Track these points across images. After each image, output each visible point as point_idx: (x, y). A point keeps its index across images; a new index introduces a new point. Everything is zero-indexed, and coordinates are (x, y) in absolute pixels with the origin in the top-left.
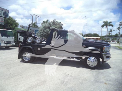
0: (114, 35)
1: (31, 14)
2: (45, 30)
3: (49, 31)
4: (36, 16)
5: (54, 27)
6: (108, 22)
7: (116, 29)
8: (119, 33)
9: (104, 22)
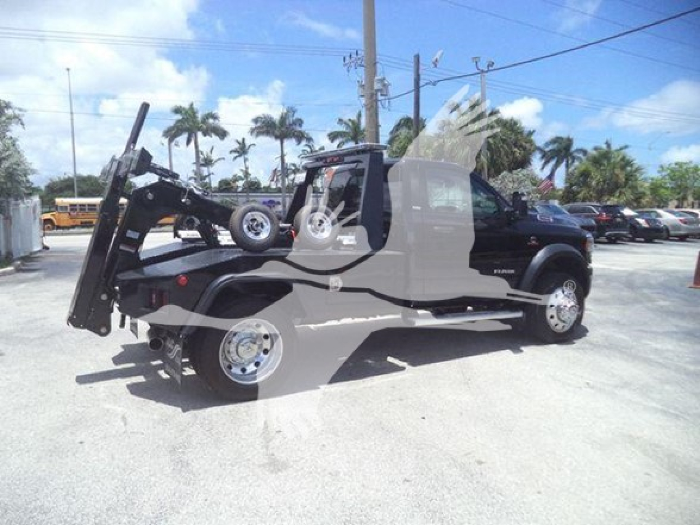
6: (200, 116)
7: (231, 152)
8: (247, 174)
9: (177, 111)
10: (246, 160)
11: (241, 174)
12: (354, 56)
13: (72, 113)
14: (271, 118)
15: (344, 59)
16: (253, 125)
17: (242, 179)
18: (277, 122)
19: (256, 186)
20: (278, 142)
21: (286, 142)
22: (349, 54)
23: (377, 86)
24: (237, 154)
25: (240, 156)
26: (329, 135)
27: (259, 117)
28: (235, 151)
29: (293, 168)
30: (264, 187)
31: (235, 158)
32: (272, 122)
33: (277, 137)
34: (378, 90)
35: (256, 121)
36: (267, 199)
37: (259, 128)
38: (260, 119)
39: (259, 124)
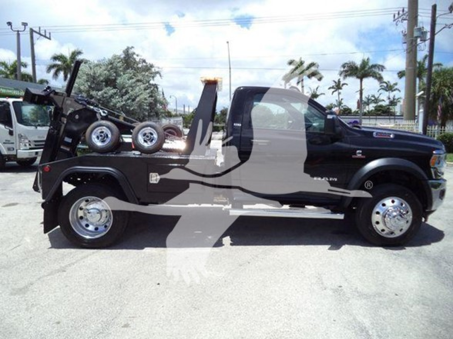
1: (9, 24)
2: (93, 93)
3: (112, 96)
4: (32, 31)
5: (131, 78)
6: (305, 65)
7: (330, 88)
8: (340, 103)
9: (291, 62)
10: (339, 93)
11: (335, 103)
12: (401, 13)
13: (230, 68)
14: (354, 64)
15: (394, 16)
16: (342, 69)
17: (336, 106)
18: (359, 66)
19: (349, 111)
20: (359, 80)
22: (397, 12)
23: (416, 34)
24: (333, 90)
25: (336, 91)
26: (398, 74)
27: (346, 64)
28: (333, 87)
29: (373, 99)
30: (354, 112)
31: (333, 92)
32: (355, 67)
33: (358, 77)
34: (417, 37)
35: (344, 66)
36: (353, 120)
37: (346, 71)
38: (346, 65)
39: (346, 69)
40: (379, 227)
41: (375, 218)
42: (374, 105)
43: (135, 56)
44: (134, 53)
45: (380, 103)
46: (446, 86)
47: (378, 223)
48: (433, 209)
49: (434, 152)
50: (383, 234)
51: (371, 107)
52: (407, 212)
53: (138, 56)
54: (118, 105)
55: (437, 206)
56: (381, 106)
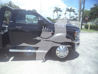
0: (62, 19)
9: (55, 8)
10: (66, 15)
16: (66, 10)
21: (71, 12)
23: (81, 2)
31: (64, 15)
40: (58, 55)
41: (57, 52)
42: (73, 18)
43: (12, 4)
44: (12, 3)
45: (74, 18)
46: (87, 14)
47: (58, 54)
48: (75, 48)
49: (76, 31)
50: (59, 57)
51: (72, 18)
52: (67, 50)
53: (13, 3)
54: (7, 16)
55: (77, 48)
56: (75, 18)
